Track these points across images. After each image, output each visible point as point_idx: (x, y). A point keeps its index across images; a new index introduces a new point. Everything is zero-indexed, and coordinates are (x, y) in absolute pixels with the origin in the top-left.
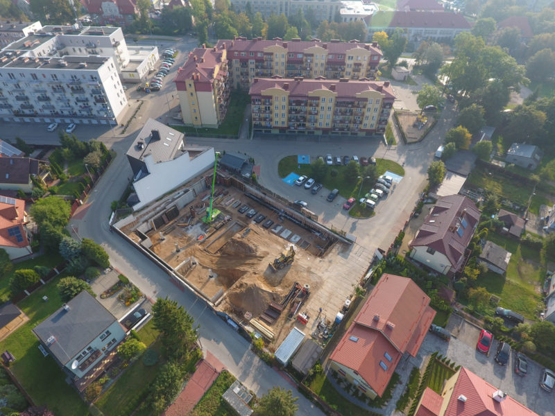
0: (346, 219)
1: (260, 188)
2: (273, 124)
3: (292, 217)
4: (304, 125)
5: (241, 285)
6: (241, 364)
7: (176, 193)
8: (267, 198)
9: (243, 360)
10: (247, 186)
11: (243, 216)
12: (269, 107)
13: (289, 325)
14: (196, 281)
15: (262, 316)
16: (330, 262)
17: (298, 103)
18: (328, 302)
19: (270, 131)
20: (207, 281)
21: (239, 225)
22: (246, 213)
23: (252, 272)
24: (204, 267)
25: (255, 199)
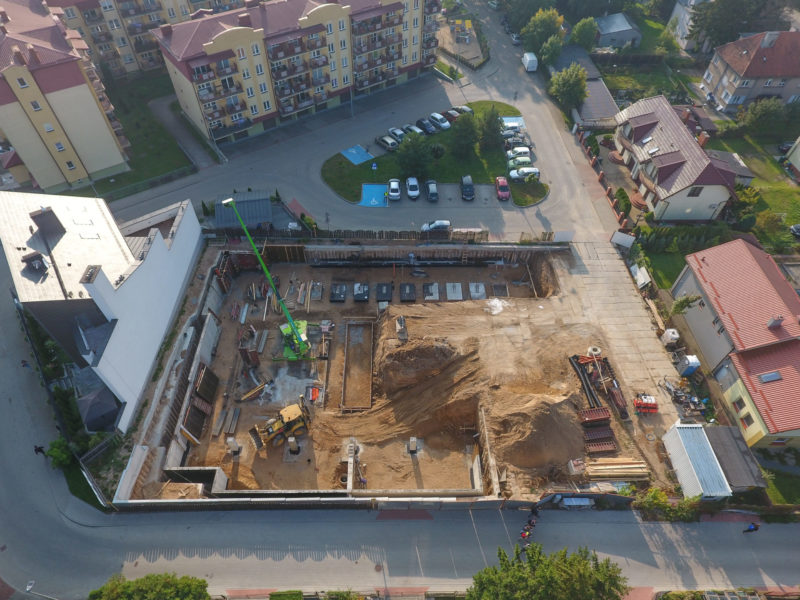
0: (520, 215)
1: (338, 237)
2: (248, 114)
3: (434, 259)
4: (305, 97)
5: (505, 424)
6: (659, 559)
7: (180, 336)
8: (367, 248)
9: (653, 549)
10: (311, 248)
11: (349, 304)
12: (230, 80)
13: (637, 432)
14: (395, 479)
15: (593, 449)
16: (574, 292)
17: (289, 50)
18: (639, 353)
19: (245, 134)
20: (416, 463)
21: (357, 326)
22: (350, 298)
23: (486, 389)
24: (381, 444)
25: (341, 263)
